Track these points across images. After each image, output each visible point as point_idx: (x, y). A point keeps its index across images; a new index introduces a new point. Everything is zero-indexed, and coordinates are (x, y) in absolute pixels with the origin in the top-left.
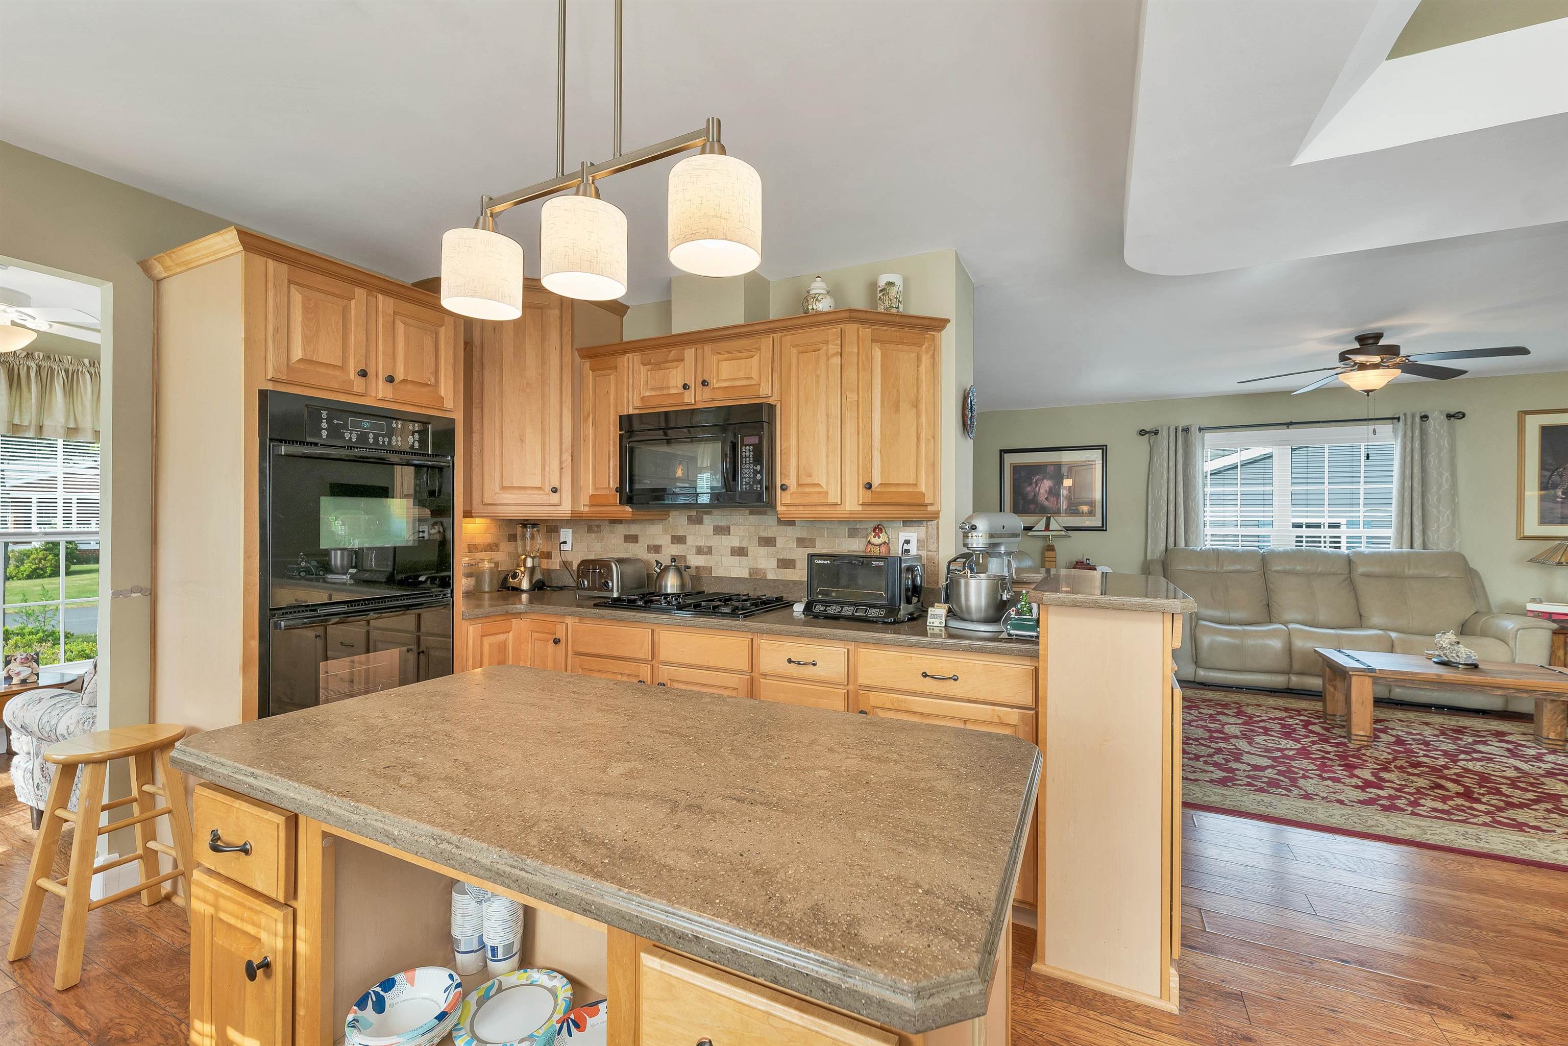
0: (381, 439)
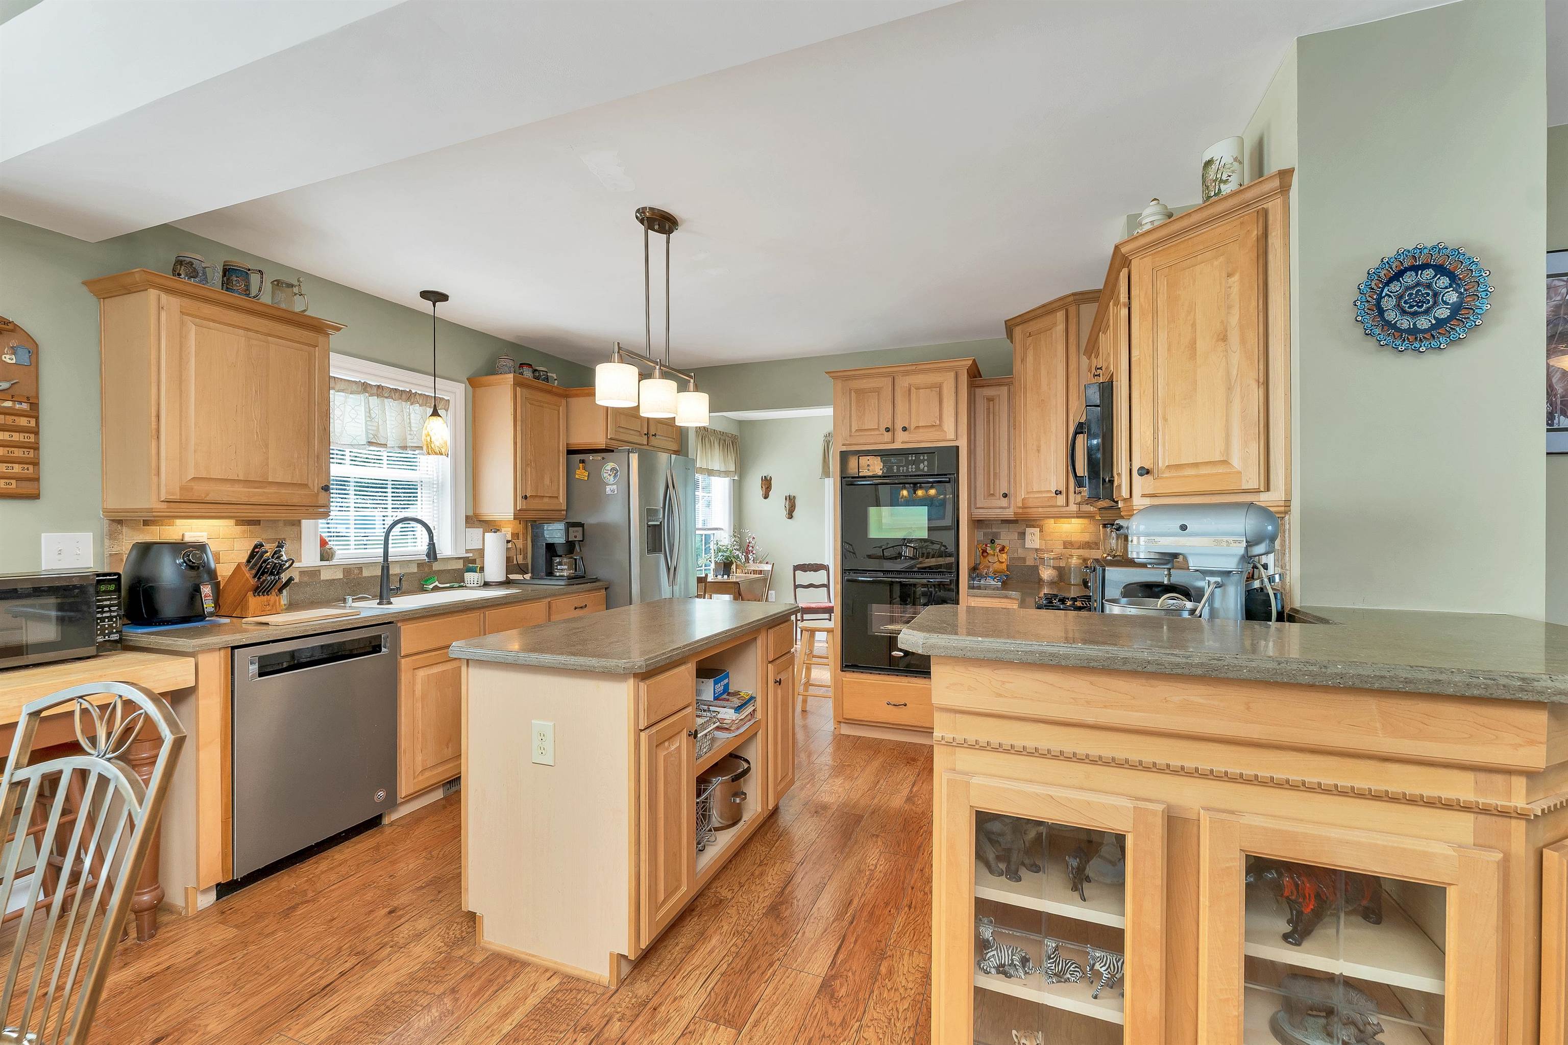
0: (901, 468)
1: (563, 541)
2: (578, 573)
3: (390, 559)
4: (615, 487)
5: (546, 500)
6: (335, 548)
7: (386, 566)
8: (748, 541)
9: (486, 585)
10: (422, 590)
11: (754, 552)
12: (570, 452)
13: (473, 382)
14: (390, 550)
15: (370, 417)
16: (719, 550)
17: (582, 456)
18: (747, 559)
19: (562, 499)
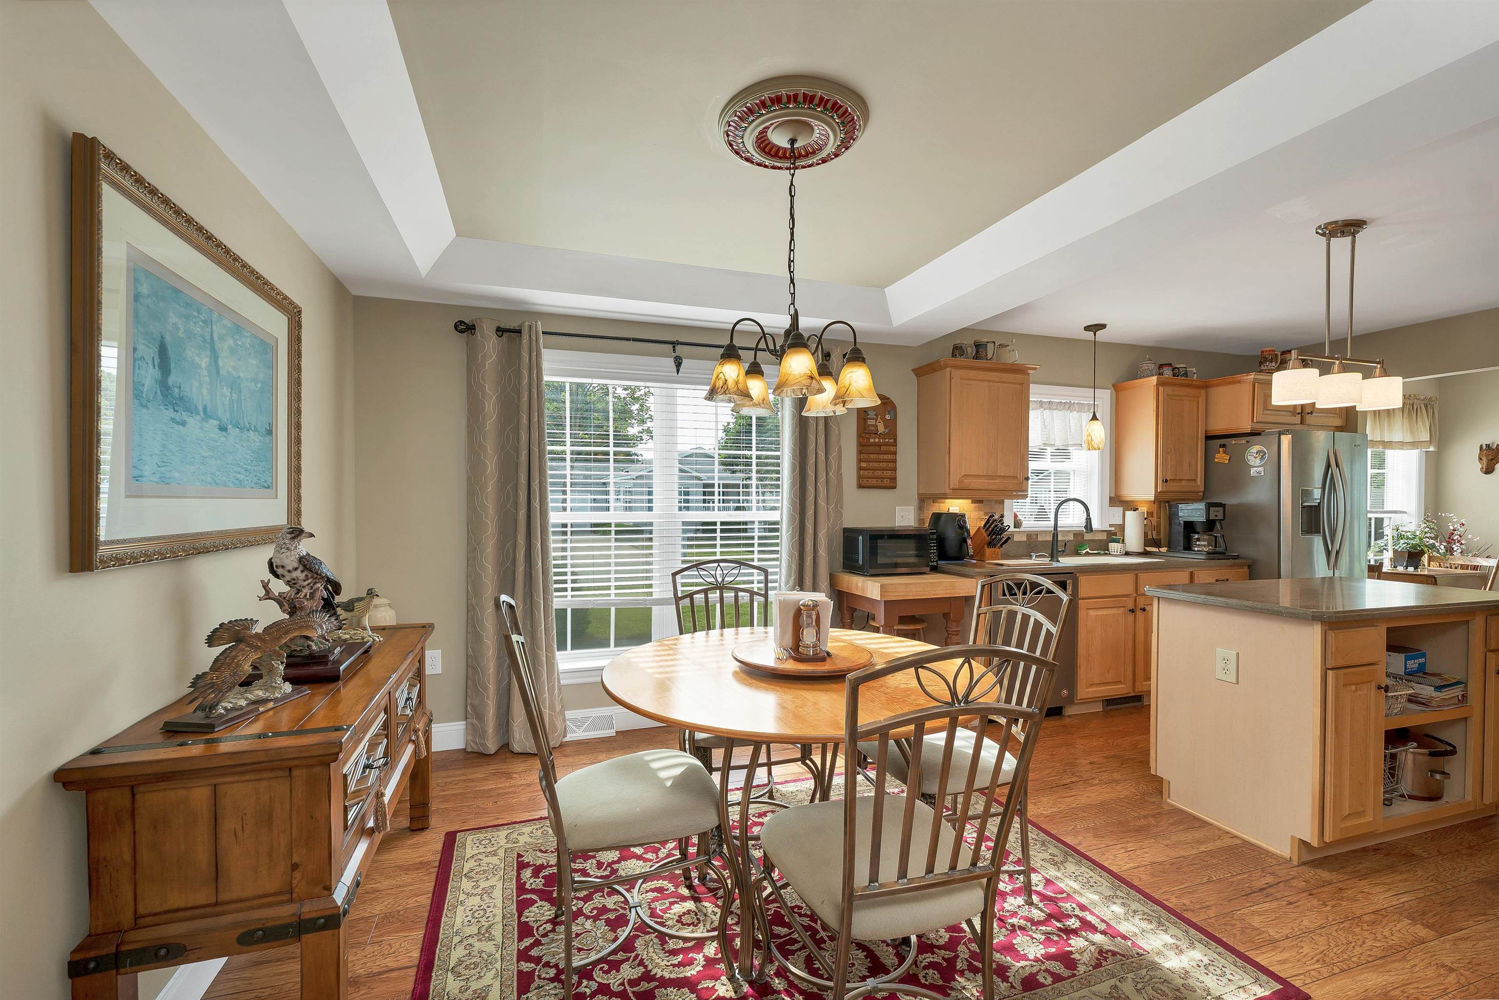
1: (1203, 519)
2: (1218, 549)
3: (1059, 529)
4: (1261, 469)
5: (1184, 483)
6: (1022, 519)
7: (1055, 534)
8: (1451, 528)
9: (1127, 554)
10: (1077, 554)
11: (1463, 542)
12: (1209, 438)
13: (1117, 388)
14: (1059, 522)
15: (1044, 425)
16: (1400, 537)
17: (1222, 441)
18: (1450, 550)
19: (1200, 481)
